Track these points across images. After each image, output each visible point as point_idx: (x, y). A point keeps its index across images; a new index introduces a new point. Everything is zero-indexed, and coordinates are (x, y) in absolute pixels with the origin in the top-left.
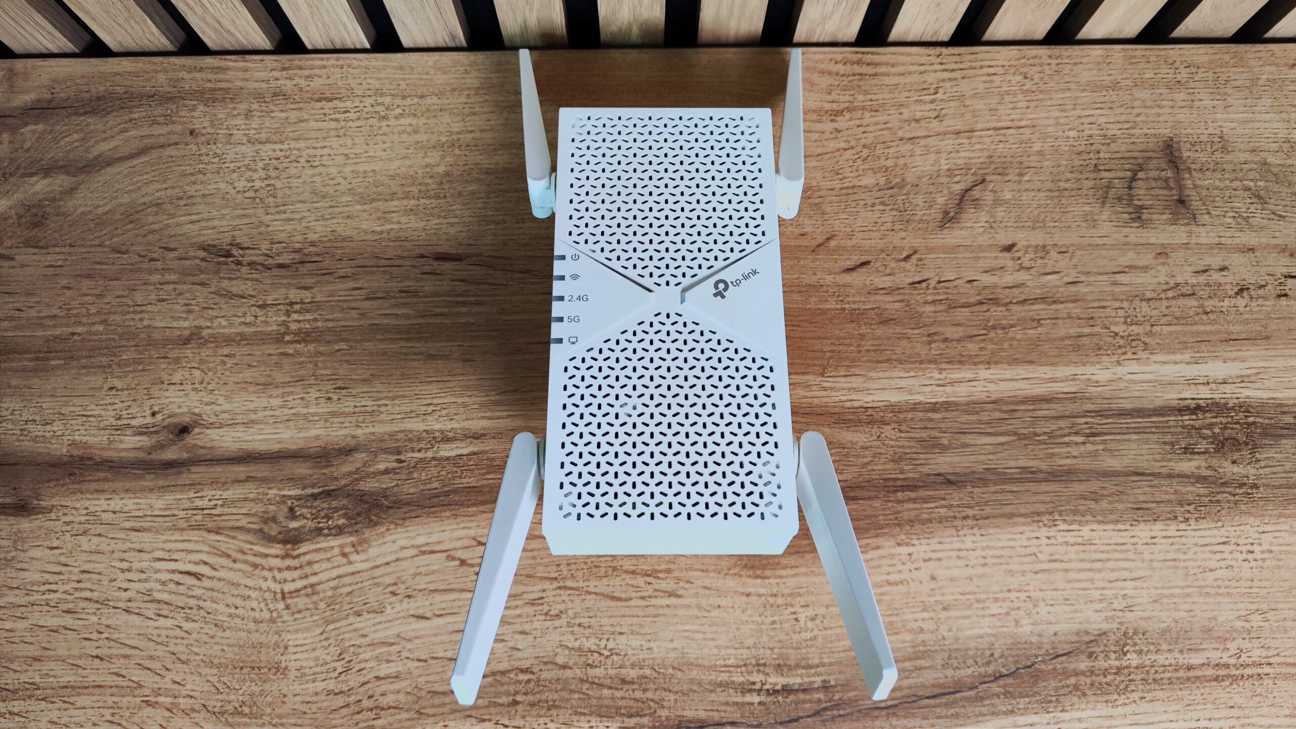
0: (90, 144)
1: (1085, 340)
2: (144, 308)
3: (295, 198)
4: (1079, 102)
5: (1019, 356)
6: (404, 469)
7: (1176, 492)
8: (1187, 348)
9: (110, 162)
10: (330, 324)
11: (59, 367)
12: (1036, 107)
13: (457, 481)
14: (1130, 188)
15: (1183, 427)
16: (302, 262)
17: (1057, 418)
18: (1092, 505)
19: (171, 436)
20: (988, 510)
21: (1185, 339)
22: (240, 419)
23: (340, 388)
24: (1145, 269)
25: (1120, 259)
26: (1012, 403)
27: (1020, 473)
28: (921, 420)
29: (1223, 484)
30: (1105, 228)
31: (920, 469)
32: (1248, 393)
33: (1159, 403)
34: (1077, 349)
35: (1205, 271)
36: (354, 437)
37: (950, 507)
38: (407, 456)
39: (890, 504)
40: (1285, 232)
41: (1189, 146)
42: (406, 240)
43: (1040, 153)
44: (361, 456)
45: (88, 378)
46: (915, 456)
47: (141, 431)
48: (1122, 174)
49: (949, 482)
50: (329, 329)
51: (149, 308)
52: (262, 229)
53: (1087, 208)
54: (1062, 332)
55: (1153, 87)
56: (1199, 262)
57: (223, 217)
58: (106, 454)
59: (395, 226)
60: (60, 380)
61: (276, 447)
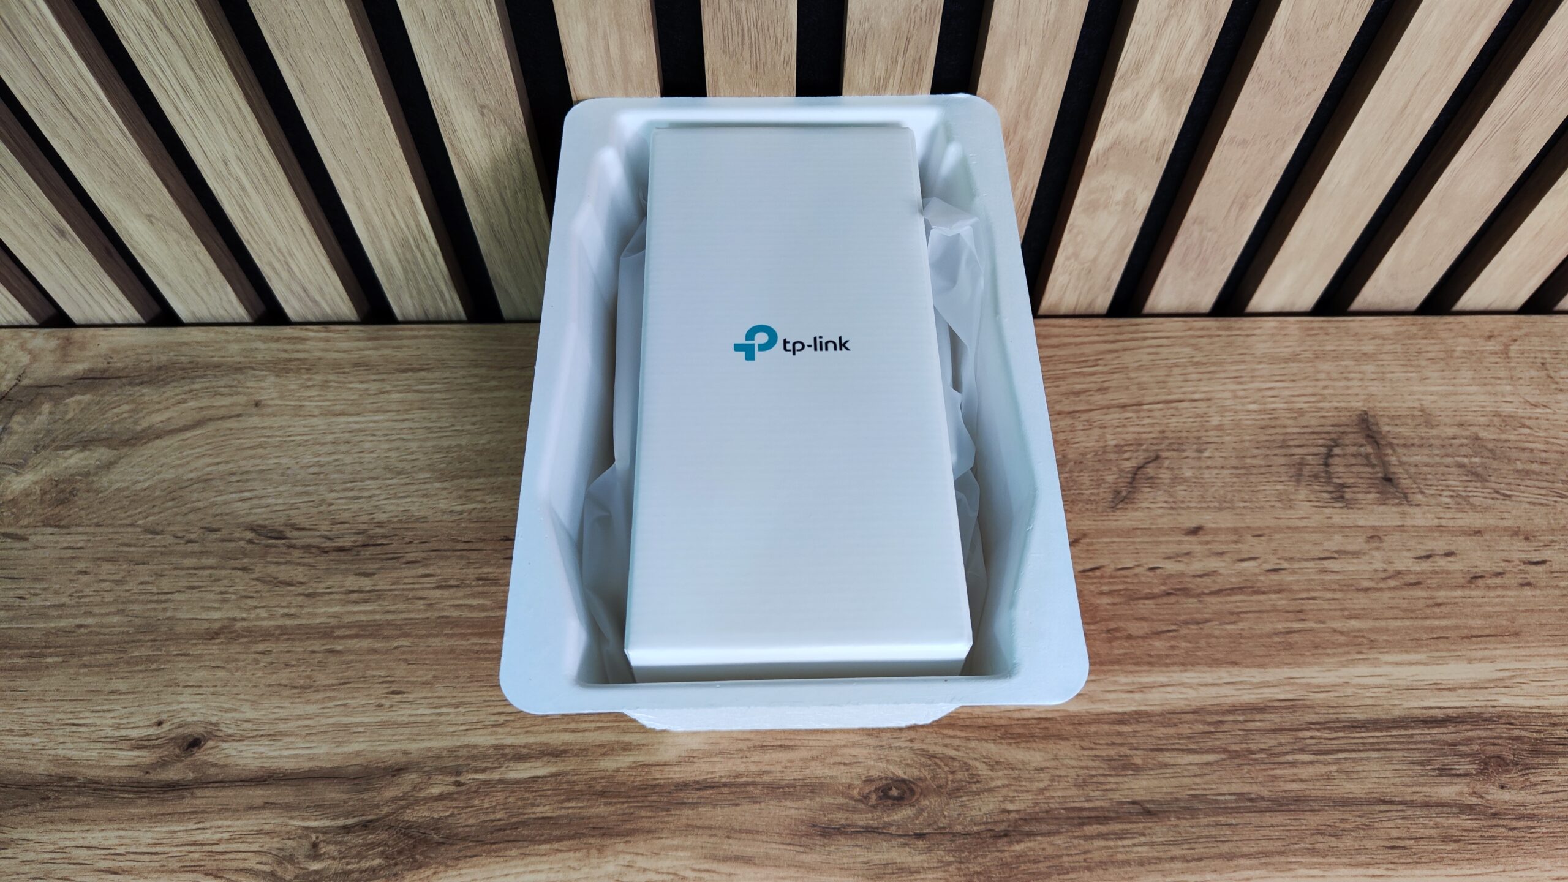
0: (141, 415)
1: (1296, 637)
2: (169, 596)
3: (365, 475)
4: (1257, 373)
5: (1219, 656)
6: (462, 793)
7: (1437, 826)
8: (1421, 646)
9: (159, 434)
10: (390, 617)
11: (55, 666)
12: (1210, 379)
13: (529, 810)
14: (1326, 465)
15: (1433, 742)
16: (364, 546)
17: (1275, 731)
18: (1333, 842)
19: (177, 751)
20: (1200, 850)
21: (1417, 636)
22: (266, 729)
23: (393, 693)
24: (1356, 554)
25: (1326, 543)
26: (1217, 713)
27: (1236, 801)
28: (1107, 734)
29: (1495, 815)
30: (1304, 508)
31: (1110, 795)
32: (1505, 700)
33: (1397, 713)
34: (1289, 647)
35: (1428, 557)
36: (405, 753)
37: (1152, 844)
38: (467, 778)
39: (1076, 842)
40: (1514, 512)
41: (1387, 420)
42: (490, 521)
43: (1220, 428)
44: (412, 777)
45: (87, 679)
46: (1102, 779)
47: (139, 745)
48: (1315, 450)
49: (1148, 813)
50: (389, 623)
51: (177, 596)
52: (323, 508)
53: (1280, 487)
54: (1268, 628)
55: (1336, 358)
56: (1420, 546)
57: (280, 494)
58: (91, 773)
59: (479, 506)
60: (54, 681)
61: (307, 765)
